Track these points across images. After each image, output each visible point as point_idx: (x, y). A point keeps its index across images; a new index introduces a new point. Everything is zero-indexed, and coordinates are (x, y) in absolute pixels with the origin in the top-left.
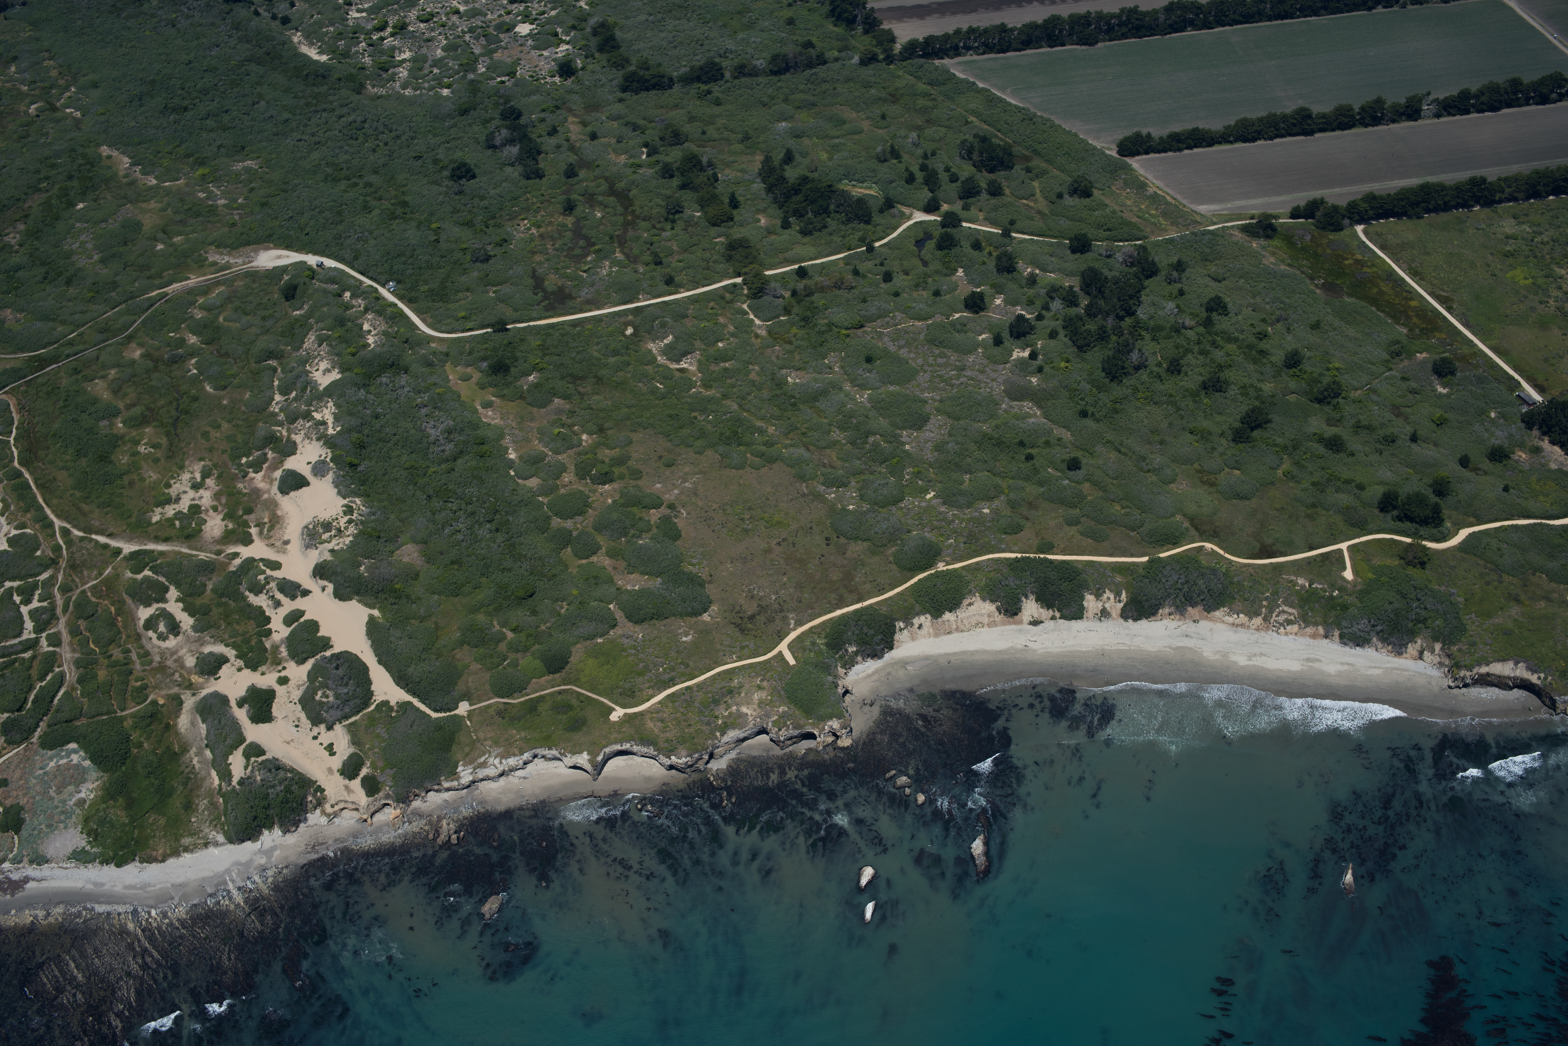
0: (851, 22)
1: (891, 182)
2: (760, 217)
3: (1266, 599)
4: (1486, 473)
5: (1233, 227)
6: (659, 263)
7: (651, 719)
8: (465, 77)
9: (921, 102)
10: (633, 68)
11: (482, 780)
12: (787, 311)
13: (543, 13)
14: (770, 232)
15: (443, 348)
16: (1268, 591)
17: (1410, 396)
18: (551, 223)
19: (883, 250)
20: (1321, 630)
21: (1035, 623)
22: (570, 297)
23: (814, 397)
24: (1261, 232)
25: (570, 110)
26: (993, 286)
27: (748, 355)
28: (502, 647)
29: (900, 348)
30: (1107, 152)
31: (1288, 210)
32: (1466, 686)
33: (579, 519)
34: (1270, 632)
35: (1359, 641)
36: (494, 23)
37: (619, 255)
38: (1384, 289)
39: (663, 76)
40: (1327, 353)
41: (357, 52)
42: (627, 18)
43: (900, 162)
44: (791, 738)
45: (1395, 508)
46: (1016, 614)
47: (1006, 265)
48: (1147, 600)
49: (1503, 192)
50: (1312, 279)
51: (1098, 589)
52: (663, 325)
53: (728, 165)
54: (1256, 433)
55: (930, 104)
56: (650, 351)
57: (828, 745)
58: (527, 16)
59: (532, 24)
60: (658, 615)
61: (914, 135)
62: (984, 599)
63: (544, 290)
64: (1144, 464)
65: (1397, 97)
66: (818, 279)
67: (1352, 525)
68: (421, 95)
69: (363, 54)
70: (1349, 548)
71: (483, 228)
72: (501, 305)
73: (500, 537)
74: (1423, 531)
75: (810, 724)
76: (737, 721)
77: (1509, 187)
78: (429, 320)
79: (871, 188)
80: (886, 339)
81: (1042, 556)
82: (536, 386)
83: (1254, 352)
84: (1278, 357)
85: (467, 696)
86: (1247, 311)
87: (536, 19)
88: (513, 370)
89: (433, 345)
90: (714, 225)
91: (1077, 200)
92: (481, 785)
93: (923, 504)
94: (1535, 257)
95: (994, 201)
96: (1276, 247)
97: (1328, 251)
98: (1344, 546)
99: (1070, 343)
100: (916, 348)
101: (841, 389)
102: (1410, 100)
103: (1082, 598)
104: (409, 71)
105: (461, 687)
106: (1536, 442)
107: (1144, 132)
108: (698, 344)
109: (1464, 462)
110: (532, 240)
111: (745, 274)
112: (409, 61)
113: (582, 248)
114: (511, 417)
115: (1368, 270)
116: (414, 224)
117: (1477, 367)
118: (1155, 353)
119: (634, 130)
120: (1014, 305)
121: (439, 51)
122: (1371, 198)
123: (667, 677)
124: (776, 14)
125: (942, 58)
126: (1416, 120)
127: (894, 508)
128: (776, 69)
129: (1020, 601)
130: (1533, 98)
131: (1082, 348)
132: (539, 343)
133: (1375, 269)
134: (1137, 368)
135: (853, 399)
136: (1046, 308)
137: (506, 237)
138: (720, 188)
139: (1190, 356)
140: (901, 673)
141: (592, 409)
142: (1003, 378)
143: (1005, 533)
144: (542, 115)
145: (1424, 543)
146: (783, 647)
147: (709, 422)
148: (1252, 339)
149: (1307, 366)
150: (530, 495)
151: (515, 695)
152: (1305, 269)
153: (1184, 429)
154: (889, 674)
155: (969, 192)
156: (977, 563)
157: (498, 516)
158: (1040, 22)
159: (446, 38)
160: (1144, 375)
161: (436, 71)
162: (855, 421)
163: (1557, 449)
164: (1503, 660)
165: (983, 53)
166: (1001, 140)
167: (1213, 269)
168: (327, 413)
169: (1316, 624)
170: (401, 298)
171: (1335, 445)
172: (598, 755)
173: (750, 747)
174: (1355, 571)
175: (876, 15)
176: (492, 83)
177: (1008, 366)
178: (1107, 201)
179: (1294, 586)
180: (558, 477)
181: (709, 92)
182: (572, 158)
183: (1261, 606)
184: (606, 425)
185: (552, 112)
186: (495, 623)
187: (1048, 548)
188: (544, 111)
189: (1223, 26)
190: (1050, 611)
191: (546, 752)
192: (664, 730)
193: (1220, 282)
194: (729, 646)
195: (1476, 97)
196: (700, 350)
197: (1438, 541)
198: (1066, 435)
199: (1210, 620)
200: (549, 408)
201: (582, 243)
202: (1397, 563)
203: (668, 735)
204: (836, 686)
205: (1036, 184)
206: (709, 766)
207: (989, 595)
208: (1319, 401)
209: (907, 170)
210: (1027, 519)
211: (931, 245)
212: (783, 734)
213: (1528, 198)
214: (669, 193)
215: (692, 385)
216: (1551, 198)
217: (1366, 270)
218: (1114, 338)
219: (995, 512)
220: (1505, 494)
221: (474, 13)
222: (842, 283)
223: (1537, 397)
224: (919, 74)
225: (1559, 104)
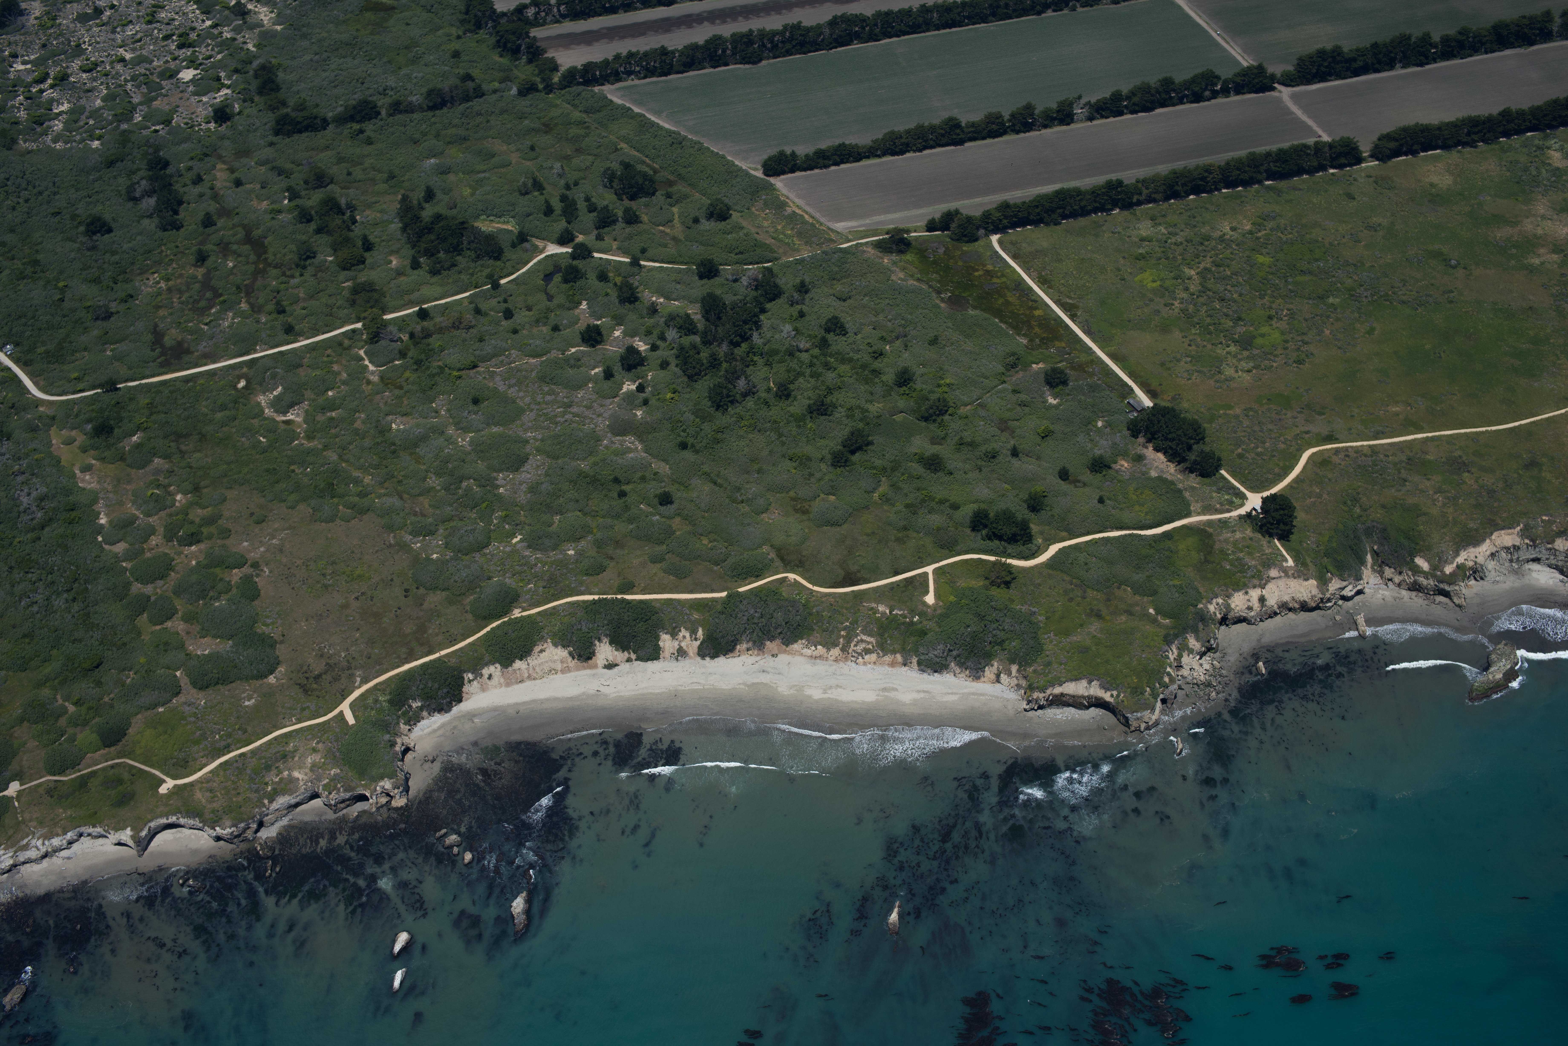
0: (515, 52)
1: (529, 215)
2: (392, 258)
3: (845, 629)
4: (1085, 485)
5: (867, 243)
6: (281, 311)
7: (201, 789)
8: (118, 127)
9: (574, 131)
10: (289, 110)
11: (24, 863)
12: (403, 355)
13: (210, 57)
14: (399, 273)
15: (51, 412)
16: (847, 620)
17: (1019, 408)
18: (181, 275)
19: (510, 285)
20: (899, 657)
21: (610, 666)
22: (188, 352)
23: (412, 444)
24: (894, 248)
25: (220, 157)
26: (614, 317)
27: (356, 403)
28: (63, 722)
29: (510, 387)
30: (752, 172)
31: (922, 223)
32: (1041, 707)
33: (160, 583)
34: (849, 663)
35: (936, 667)
36: (158, 70)
37: (244, 306)
38: (1010, 299)
39: (316, 118)
40: (941, 369)
41: (14, 106)
42: (294, 58)
43: (542, 194)
44: (343, 801)
45: (985, 526)
46: (590, 658)
47: (629, 297)
48: (723, 637)
49: (1140, 194)
50: (939, 292)
51: (674, 628)
52: (274, 376)
53: (369, 206)
54: (856, 457)
55: (582, 132)
56: (259, 404)
57: (382, 806)
58: (192, 62)
59: (196, 69)
60: (223, 680)
61: (558, 165)
62: (555, 645)
63: (163, 346)
64: (738, 495)
65: (1045, 103)
66: (438, 319)
67: (942, 547)
68: (71, 148)
69: (19, 108)
70: (935, 571)
71: (111, 284)
72: (116, 364)
73: (76, 607)
74: (1010, 549)
75: (362, 786)
76: (287, 787)
77: (1147, 189)
78: (42, 383)
79: (508, 222)
80: (498, 378)
81: (619, 597)
82: (138, 446)
83: (866, 372)
84: (889, 377)
85: (19, 776)
86: (868, 330)
87: (201, 64)
88: (116, 430)
89: (41, 409)
90: (344, 269)
91: (713, 224)
92: (23, 869)
93: (508, 549)
94: (1167, 259)
95: (628, 230)
96: (907, 262)
97: (960, 263)
98: (929, 569)
99: (680, 373)
100: (527, 386)
101: (442, 433)
102: (1062, 104)
103: (658, 638)
104: (64, 123)
105: (14, 766)
106: (1140, 450)
107: (788, 150)
108: (309, 394)
109: (1064, 475)
110: (159, 294)
111: (365, 318)
112: (66, 113)
113: (209, 300)
114: (108, 480)
115: (998, 281)
116: (41, 283)
117: (1092, 375)
118: (767, 379)
119: (279, 175)
120: (632, 336)
121: (99, 101)
122: (1005, 206)
123: (223, 743)
124: (443, 47)
125: (603, 84)
126: (1068, 124)
127: (477, 555)
128: (431, 104)
129: (592, 644)
130: (1186, 96)
131: (692, 378)
132: (146, 401)
133: (1004, 279)
134: (745, 395)
135: (455, 443)
136: (662, 338)
137: (132, 292)
138: (357, 231)
139: (801, 380)
140: (468, 726)
141: (191, 467)
142: (610, 412)
143: (587, 574)
144: (190, 163)
145: (1009, 561)
146: (345, 707)
147: (306, 475)
148: (867, 358)
149: (919, 384)
150: (113, 560)
151: (68, 772)
152: (934, 283)
153: (784, 456)
154: (455, 727)
155: (605, 221)
156: (554, 608)
157: (76, 585)
158: (701, 42)
159: (108, 88)
160: (750, 403)
161: (91, 122)
162: (450, 466)
163: (1160, 456)
164: (1076, 679)
165: (645, 77)
166: (648, 166)
167: (838, 287)
169: (894, 652)
170: (17, 361)
171: (934, 464)
172: (142, 830)
173: (303, 813)
174: (937, 596)
175: (538, 44)
176: (145, 132)
177: (616, 400)
178: (744, 224)
179: (875, 613)
180: (146, 539)
181: (361, 131)
182: (212, 207)
183: (840, 636)
184: (202, 484)
185: (201, 160)
186: (59, 697)
187: (628, 588)
188: (192, 159)
189: (890, 37)
190: (626, 653)
191: (91, 830)
192: (211, 800)
193: (844, 300)
194: (290, 708)
195: (1128, 98)
196: (309, 400)
197: (1026, 558)
198: (664, 469)
199: (789, 653)
200: (147, 469)
201: (209, 295)
202: (981, 583)
203: (215, 805)
204: (393, 744)
205: (675, 210)
206: (259, 834)
207: (562, 641)
208: (926, 419)
209: (547, 202)
210: (612, 558)
211: (557, 278)
212: (334, 797)
213: (1167, 199)
214: (304, 238)
215: (294, 436)
216: (1192, 197)
217: (995, 280)
218: (725, 365)
219: (580, 553)
220: (1101, 505)
221: (140, 60)
222: (461, 323)
223: (1148, 403)
224: (576, 102)
225: (1213, 101)
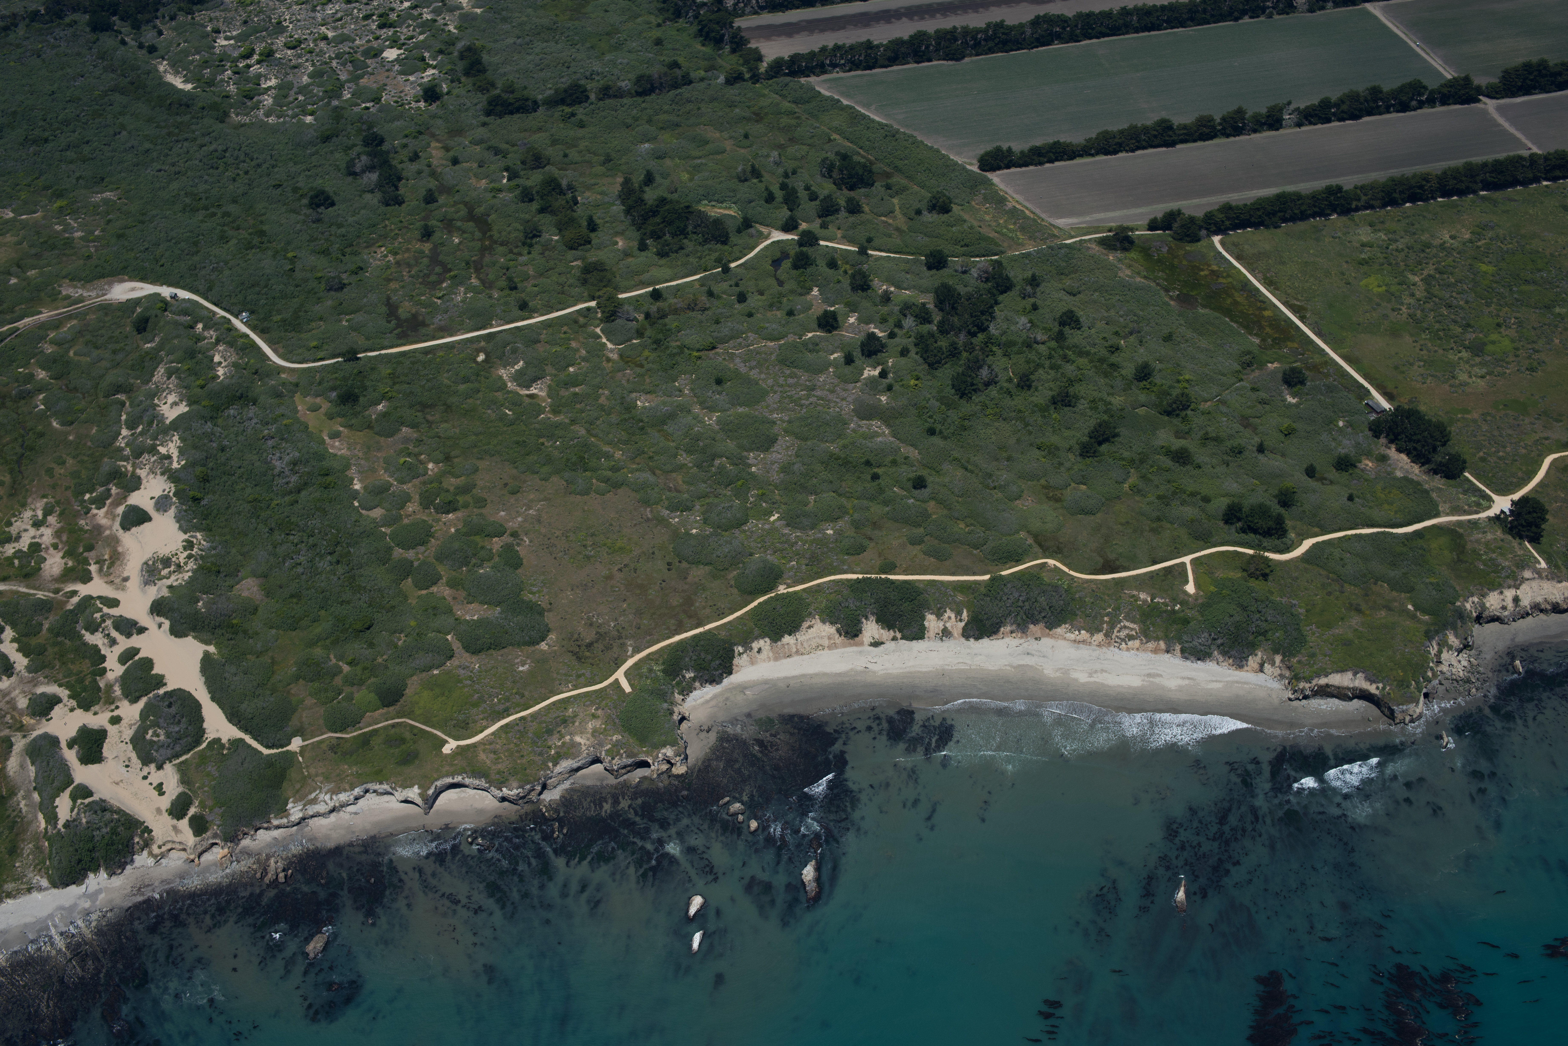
0: (718, 42)
1: (750, 202)
2: (618, 239)
3: (1108, 615)
4: (1332, 482)
5: (1090, 240)
6: (513, 288)
7: (484, 751)
8: (329, 103)
9: (785, 121)
10: (498, 92)
11: (312, 816)
12: (640, 334)
13: (412, 38)
14: (627, 254)
15: (293, 379)
16: (1109, 606)
17: (1259, 406)
18: (408, 250)
19: (739, 270)
20: (1162, 644)
21: (876, 644)
22: (424, 324)
23: (661, 421)
24: (1118, 245)
25: (433, 136)
26: (847, 304)
27: (598, 379)
28: (338, 681)
29: (751, 369)
30: (968, 167)
31: (1145, 222)
32: (1306, 697)
33: (421, 549)
34: (1112, 648)
35: (1200, 654)
36: (361, 49)
37: (474, 281)
38: (1238, 299)
39: (527, 100)
40: (1178, 365)
41: (222, 80)
42: (496, 41)
43: (761, 181)
44: (625, 767)
45: (1239, 520)
46: (856, 636)
47: (861, 284)
48: (988, 619)
49: (1359, 200)
50: (1167, 290)
51: (939, 609)
52: (514, 351)
53: (589, 188)
54: (1104, 448)
55: (793, 122)
56: (501, 377)
57: (662, 773)
58: (395, 41)
59: (400, 49)
60: (496, 645)
61: (775, 153)
62: (823, 621)
63: (397, 318)
64: (990, 481)
65: (1257, 107)
66: (672, 301)
67: (1197, 538)
68: (284, 123)
69: (228, 82)
70: (1193, 561)
71: (340, 256)
72: (354, 334)
73: (340, 570)
74: (1266, 542)
75: (644, 752)
76: (570, 750)
77: (1366, 195)
78: (281, 351)
79: (730, 208)
80: (738, 360)
81: (883, 576)
82: (385, 415)
83: (1105, 366)
84: (1129, 370)
85: (300, 732)
86: (1100, 325)
87: (404, 44)
88: (361, 399)
89: (283, 376)
90: (571, 248)
91: (936, 216)
92: (311, 822)
93: (767, 527)
94: (1390, 264)
95: (852, 219)
96: (1132, 259)
97: (1185, 263)
98: (1187, 559)
99: (921, 360)
100: (768, 368)
101: (689, 412)
102: (1271, 109)
103: (923, 618)
104: (274, 98)
105: (294, 722)
106: (1383, 451)
107: (1005, 147)
108: (549, 369)
109: (1310, 472)
110: (388, 267)
111: (599, 297)
112: (275, 88)
113: (439, 274)
114: (358, 447)
115: (1224, 281)
116: (270, 253)
117: (1327, 375)
118: (1006, 369)
119: (496, 154)
120: (867, 323)
121: (305, 78)
122: (1227, 208)
123: (501, 707)
124: (644, 35)
125: (808, 76)
126: (1277, 129)
127: (737, 532)
128: (640, 90)
129: (860, 622)
130: (1393, 105)
131: (933, 366)
132: (389, 371)
133: (1230, 280)
134: (987, 384)
135: (702, 422)
136: (899, 325)
137: (361, 265)
138: (580, 212)
139: (1041, 371)
140: (740, 698)
141: (439, 437)
142: (853, 397)
143: (848, 554)
144: (405, 141)
145: (1266, 554)
146: (620, 675)
147: (556, 448)
148: (1104, 353)
149: (1158, 379)
150: (372, 525)
151: (349, 729)
152: (1161, 281)
153: (1031, 445)
154: (727, 699)
155: (828, 210)
156: (818, 585)
157: (339, 548)
158: (906, 37)
159: (313, 65)
160: (993, 391)
161: (301, 98)
162: (701, 444)
163: (1403, 457)
164: (1342, 671)
165: (850, 70)
166: (863, 157)
167: (1068, 282)
168: (172, 447)
169: (1157, 639)
170: (254, 329)
171: (1181, 457)
172: (429, 788)
173: (584, 777)
174: (1197, 585)
175: (743, 34)
176: (356, 109)
177: (858, 384)
178: (966, 217)
179: (1136, 601)
180: (402, 507)
181: (573, 115)
182: (433, 184)
183: (1103, 622)
184: (453, 454)
185: (415, 137)
186: (332, 656)
187: (890, 568)
188: (407, 136)
189: (1090, 38)
190: (891, 632)
191: (377, 787)
192: (496, 761)
193: (1074, 295)
194: (565, 675)
195: (1336, 105)
196: (551, 375)
197: (1281, 552)
198: (914, 454)
199: (1052, 637)
200: (396, 437)
201: (438, 269)
202: (1239, 575)
203: (500, 766)
204: (672, 713)
205: (895, 201)
206: (542, 797)
207: (829, 617)
208: (1169, 413)
209: (767, 189)
210: (870, 539)
211: (787, 264)
212: (617, 763)
213: (1384, 206)
214: (527, 217)
215: (541, 411)
216: (1408, 205)
217: (1221, 280)
218: (965, 354)
219: (839, 533)
220: (1350, 503)
221: (342, 39)
222: (696, 305)
223: (1386, 405)
224: (784, 92)
225: (1419, 111)
